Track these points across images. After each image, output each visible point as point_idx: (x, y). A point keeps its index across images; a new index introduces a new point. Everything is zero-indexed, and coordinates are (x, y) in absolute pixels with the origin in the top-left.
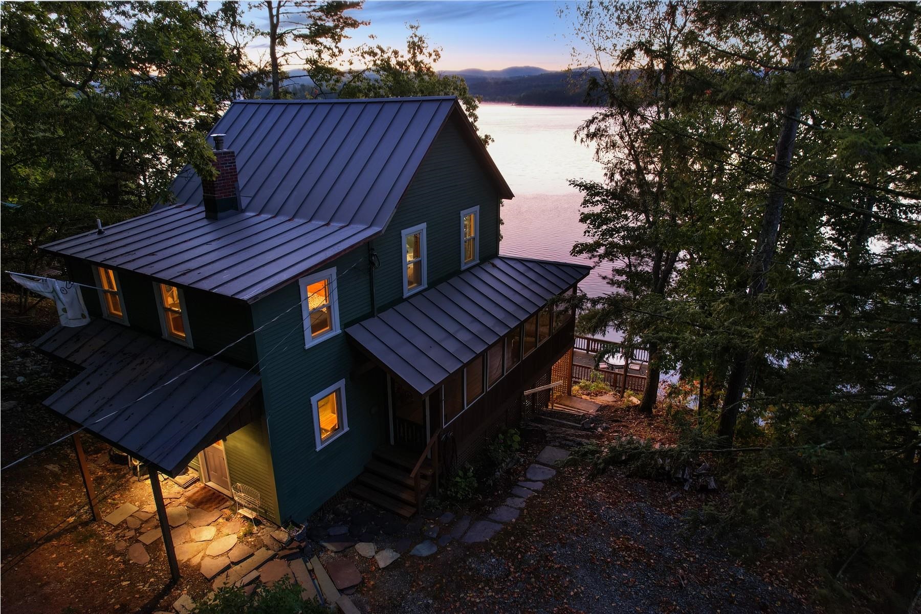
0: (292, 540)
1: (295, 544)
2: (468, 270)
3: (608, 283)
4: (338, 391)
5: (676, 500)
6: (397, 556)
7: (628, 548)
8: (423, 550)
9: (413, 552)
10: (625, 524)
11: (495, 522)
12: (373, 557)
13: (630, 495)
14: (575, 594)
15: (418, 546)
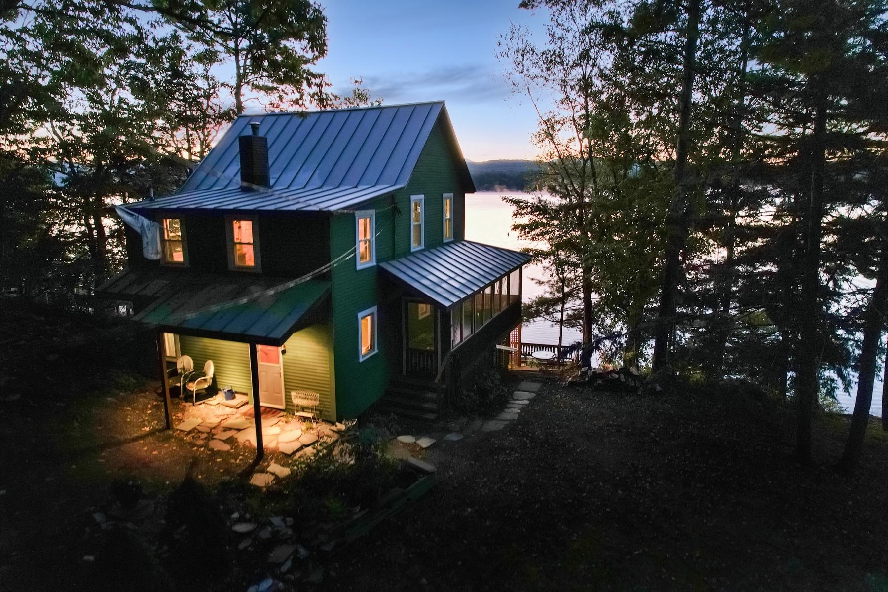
0: (348, 429)
1: (351, 433)
2: (448, 244)
3: (537, 283)
4: (372, 315)
5: (634, 401)
6: (433, 441)
7: (609, 425)
8: (453, 437)
9: (445, 438)
10: (602, 414)
11: (502, 420)
12: (415, 443)
13: (599, 401)
14: (581, 451)
15: (448, 436)
